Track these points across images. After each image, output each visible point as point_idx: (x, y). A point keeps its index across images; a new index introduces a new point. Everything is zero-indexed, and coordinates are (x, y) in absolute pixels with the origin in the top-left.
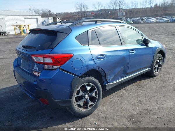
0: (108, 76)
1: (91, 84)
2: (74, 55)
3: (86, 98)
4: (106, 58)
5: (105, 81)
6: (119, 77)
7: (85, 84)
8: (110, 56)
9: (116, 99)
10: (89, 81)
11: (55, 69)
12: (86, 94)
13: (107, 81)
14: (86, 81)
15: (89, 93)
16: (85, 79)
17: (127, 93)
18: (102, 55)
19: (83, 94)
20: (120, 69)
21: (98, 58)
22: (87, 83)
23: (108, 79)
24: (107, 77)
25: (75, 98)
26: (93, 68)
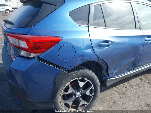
0: (111, 69)
1: (86, 79)
2: (62, 38)
3: (77, 96)
4: (111, 46)
5: (106, 74)
6: (125, 71)
7: (77, 79)
8: (117, 43)
9: (117, 95)
10: (83, 75)
11: (31, 58)
12: (77, 92)
13: (109, 75)
14: (78, 76)
15: (83, 90)
16: (78, 72)
17: (132, 89)
18: (107, 42)
19: (74, 91)
20: (128, 61)
21: (99, 46)
22: (80, 78)
23: (110, 73)
24: (109, 70)
25: (61, 96)
26: (90, 59)
